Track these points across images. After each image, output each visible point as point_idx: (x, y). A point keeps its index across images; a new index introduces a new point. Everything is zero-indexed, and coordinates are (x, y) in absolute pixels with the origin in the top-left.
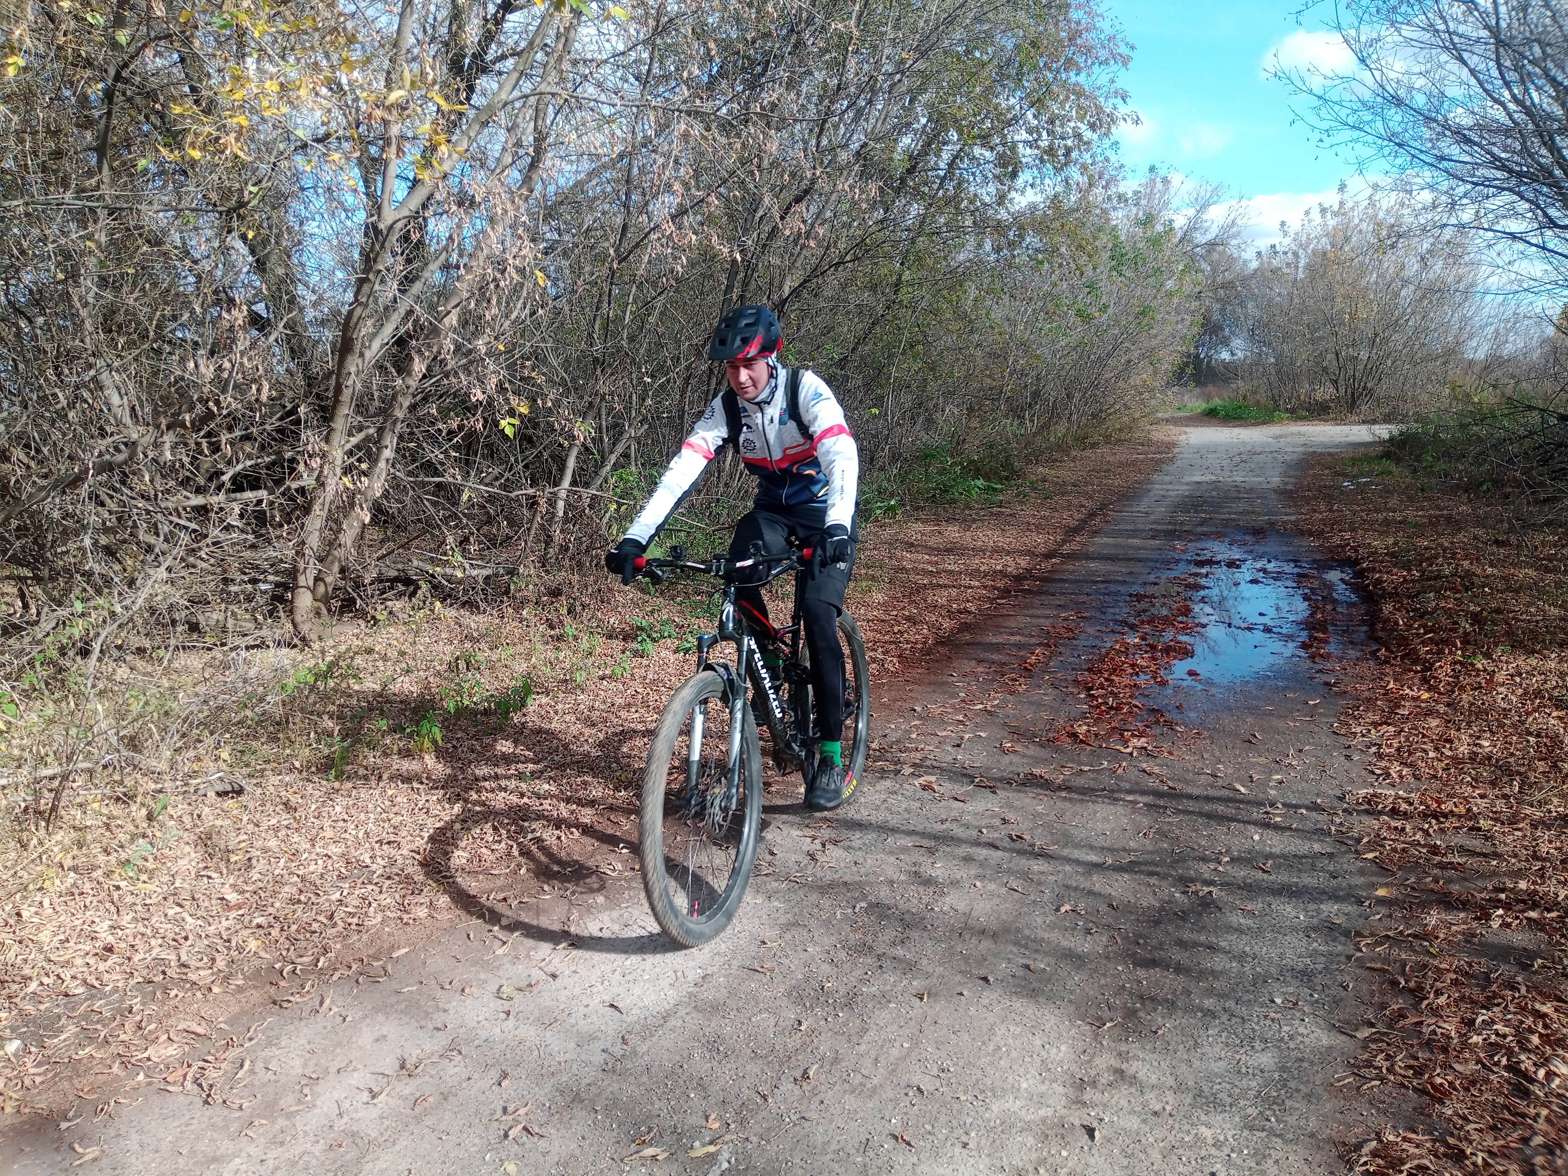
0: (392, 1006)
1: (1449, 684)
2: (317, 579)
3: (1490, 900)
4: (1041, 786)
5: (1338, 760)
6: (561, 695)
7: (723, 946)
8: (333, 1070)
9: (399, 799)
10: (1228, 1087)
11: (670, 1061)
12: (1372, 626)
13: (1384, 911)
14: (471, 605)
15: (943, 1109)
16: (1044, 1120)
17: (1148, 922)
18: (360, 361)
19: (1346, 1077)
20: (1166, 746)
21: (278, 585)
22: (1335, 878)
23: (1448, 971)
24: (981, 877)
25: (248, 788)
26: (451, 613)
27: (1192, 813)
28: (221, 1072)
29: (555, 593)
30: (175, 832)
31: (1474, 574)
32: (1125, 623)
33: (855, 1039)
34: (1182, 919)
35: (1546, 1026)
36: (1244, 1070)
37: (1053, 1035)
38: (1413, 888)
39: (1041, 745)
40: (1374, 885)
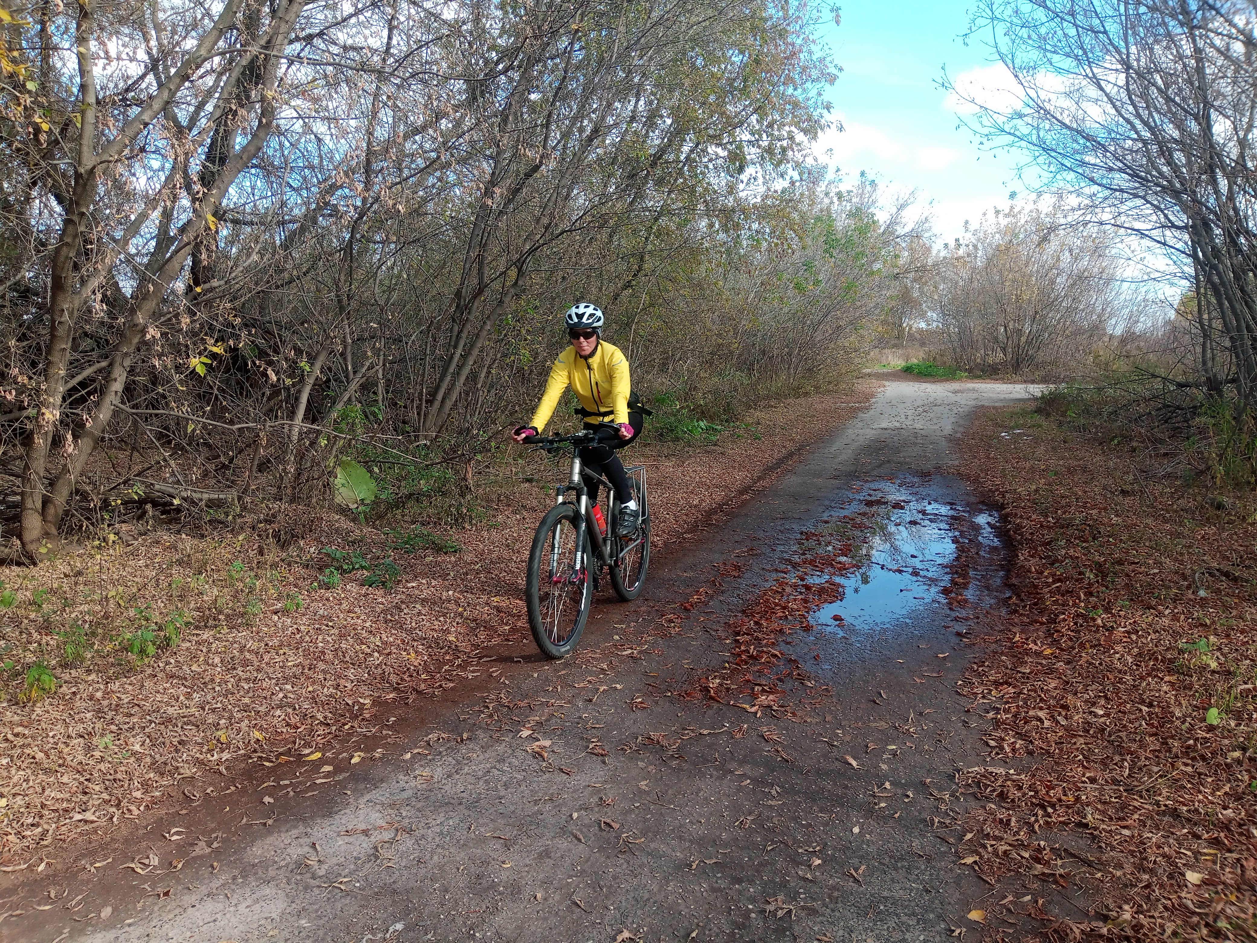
1: (1071, 639)
4: (655, 754)
5: (955, 727)
12: (1008, 572)
20: (792, 705)
21: (12, 506)
27: (798, 793)
31: (1101, 523)
32: (789, 562)
38: (1009, 911)
39: (671, 701)
40: (968, 904)
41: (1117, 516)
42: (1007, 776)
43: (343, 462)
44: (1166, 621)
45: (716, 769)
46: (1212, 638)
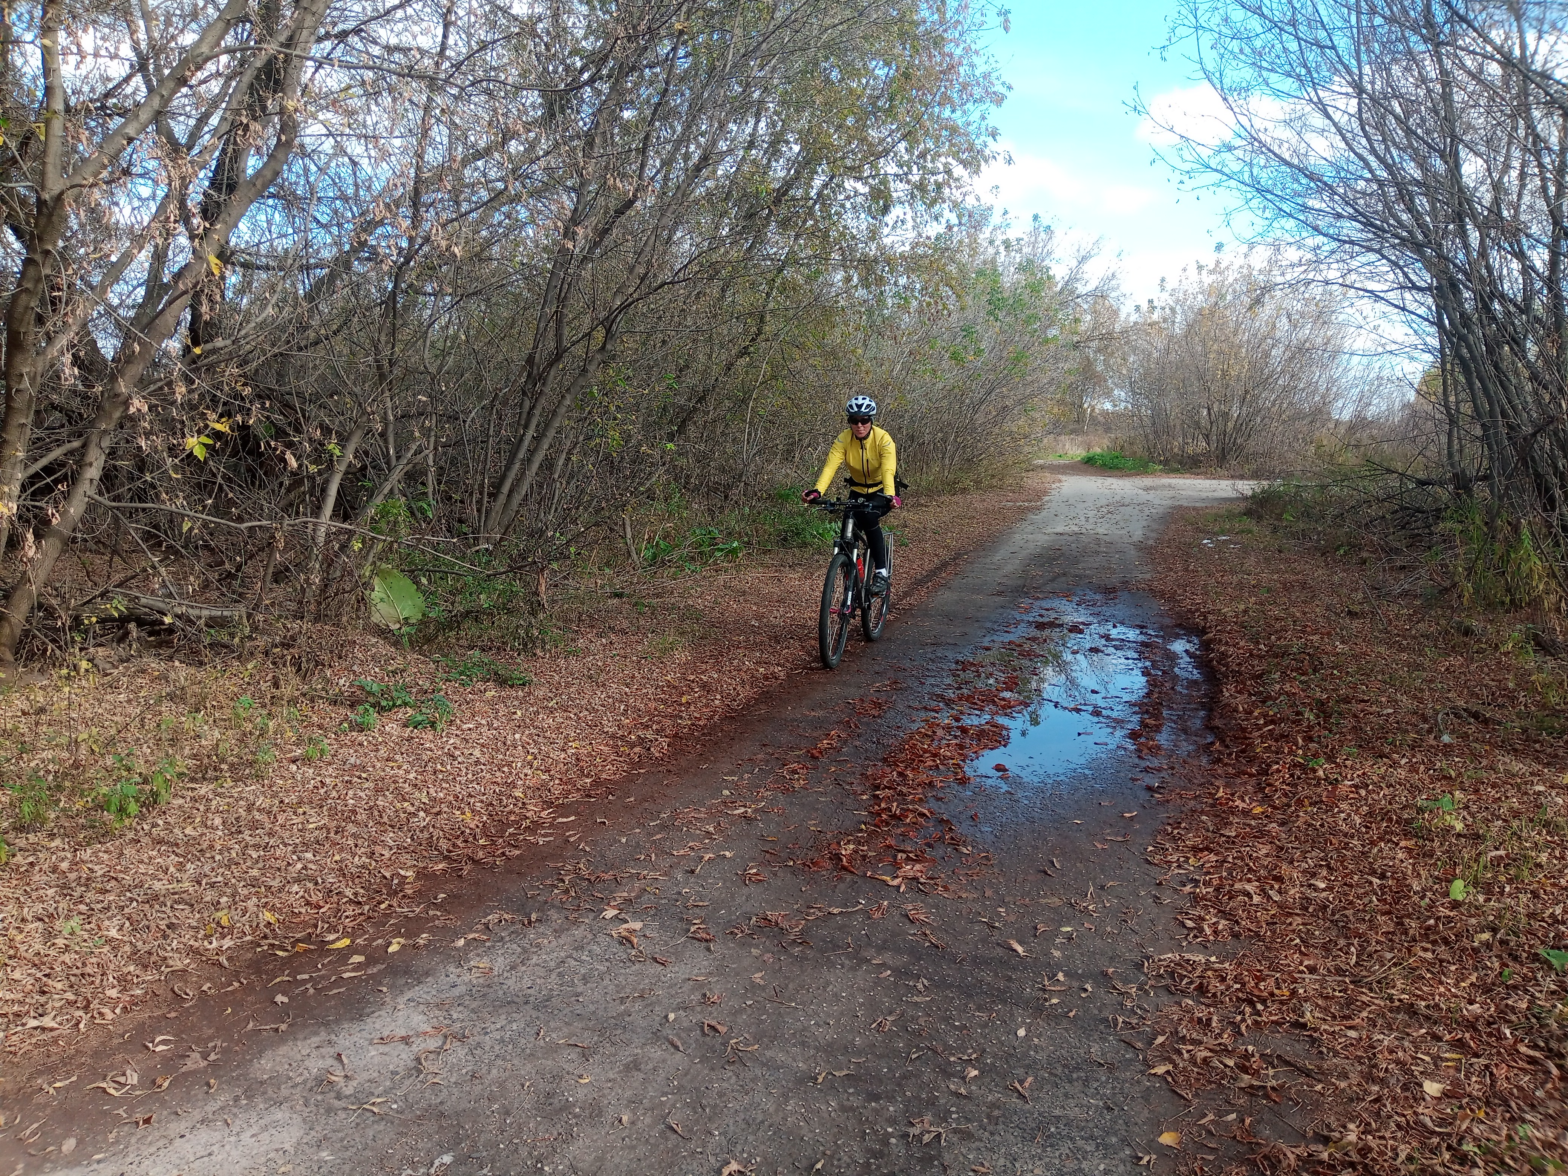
1: (1286, 794)
4: (771, 939)
5: (1144, 903)
12: (1210, 712)
20: (943, 876)
22: (1110, 1109)
27: (950, 987)
31: (1324, 652)
32: (941, 698)
38: (1209, 1133)
39: (794, 872)
40: (1159, 1124)
41: (1343, 643)
42: (1208, 965)
43: (382, 571)
44: (1402, 773)
45: (848, 956)
46: (1458, 794)
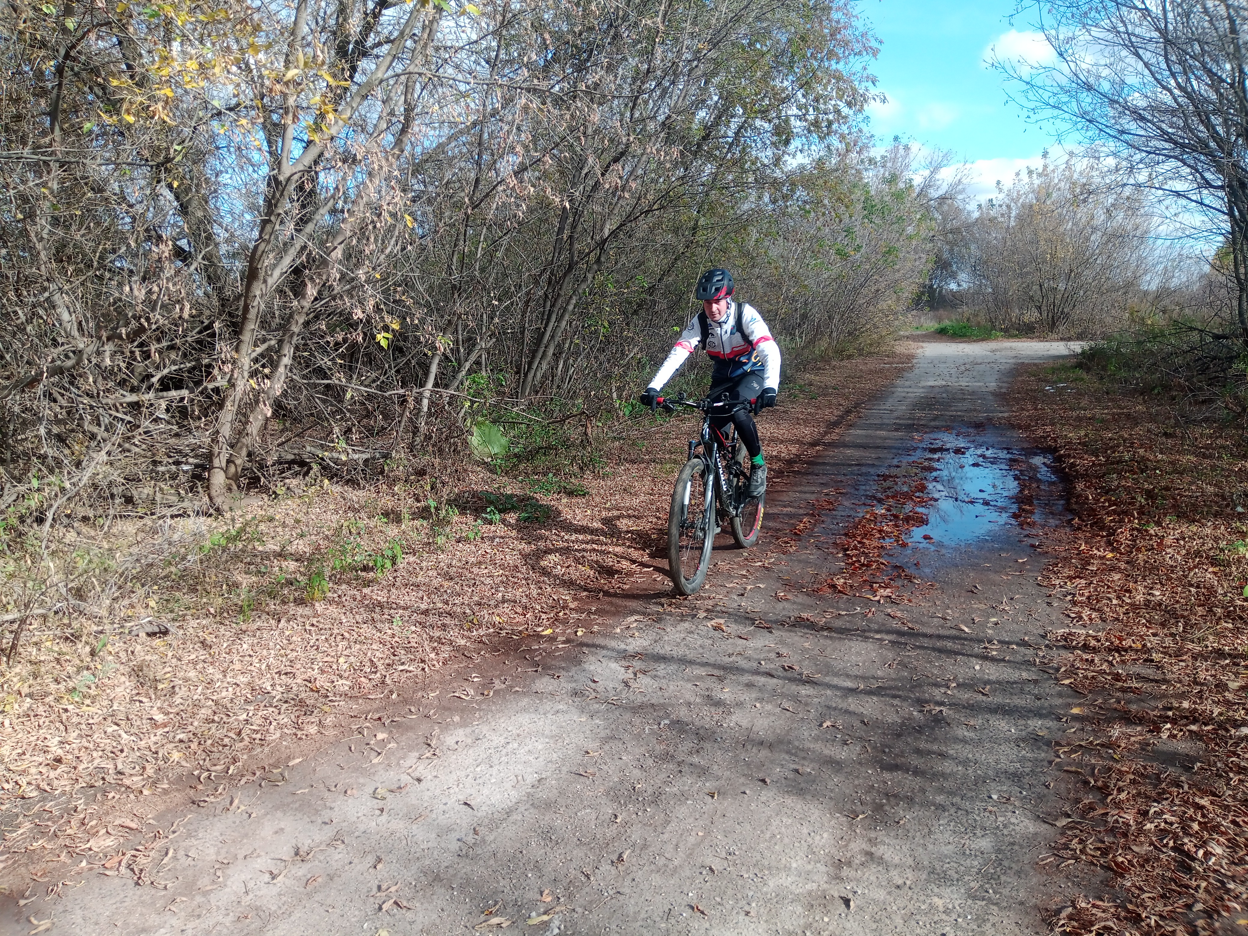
0: (288, 805)
1: (1128, 546)
2: (229, 461)
3: (1161, 716)
4: (807, 627)
5: (1041, 606)
6: (425, 555)
7: (555, 755)
8: (241, 856)
9: (294, 638)
10: (955, 865)
11: (512, 847)
12: (1068, 500)
13: (1078, 725)
14: (352, 483)
15: (730, 885)
16: (810, 893)
17: (892, 734)
18: (263, 286)
19: (1048, 857)
20: (906, 595)
21: (197, 466)
22: (1039, 699)
23: (1128, 772)
24: (760, 700)
25: (172, 630)
26: (337, 489)
27: (927, 648)
28: (150, 859)
29: (421, 473)
30: (113, 665)
31: (1148, 460)
32: (874, 497)
33: (659, 829)
34: (919, 732)
35: (1203, 816)
36: (968, 852)
37: (817, 825)
38: (1100, 708)
39: (808, 594)
40: (1069, 705)
42: (1088, 635)
43: (479, 422)
44: (1209, 531)
45: (859, 635)
